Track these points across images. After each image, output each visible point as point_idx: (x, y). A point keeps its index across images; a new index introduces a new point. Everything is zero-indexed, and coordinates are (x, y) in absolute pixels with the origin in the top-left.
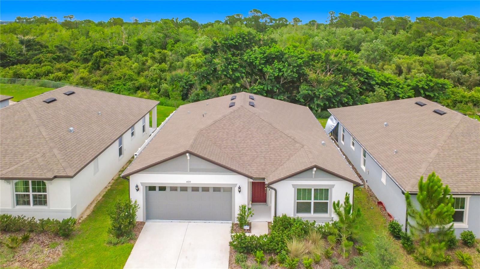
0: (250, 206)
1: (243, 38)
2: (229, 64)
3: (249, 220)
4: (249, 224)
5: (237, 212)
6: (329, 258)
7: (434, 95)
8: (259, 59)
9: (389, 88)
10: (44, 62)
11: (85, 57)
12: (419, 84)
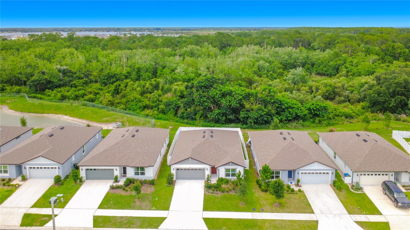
0: (211, 175)
1: (209, 81)
2: (201, 98)
3: (210, 179)
4: (210, 181)
5: (206, 177)
6: (234, 189)
7: (320, 113)
8: (218, 95)
9: (293, 110)
10: (78, 87)
11: (104, 81)
12: (311, 107)
